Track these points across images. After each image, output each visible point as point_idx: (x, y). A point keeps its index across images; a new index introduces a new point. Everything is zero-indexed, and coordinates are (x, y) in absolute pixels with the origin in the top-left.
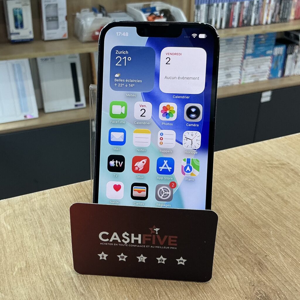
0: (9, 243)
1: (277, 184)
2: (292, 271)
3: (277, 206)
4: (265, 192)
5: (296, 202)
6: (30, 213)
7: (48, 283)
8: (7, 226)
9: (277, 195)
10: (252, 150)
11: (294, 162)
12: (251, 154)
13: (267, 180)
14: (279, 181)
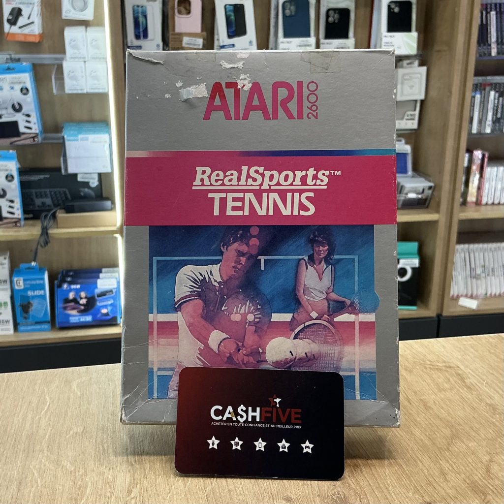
0: (74, 407)
1: (427, 388)
2: (393, 479)
3: (412, 410)
4: (407, 395)
5: (441, 410)
6: (107, 383)
7: (99, 450)
8: (77, 392)
9: (421, 400)
10: (416, 346)
11: (467, 367)
12: (411, 351)
13: (417, 382)
14: (432, 385)
